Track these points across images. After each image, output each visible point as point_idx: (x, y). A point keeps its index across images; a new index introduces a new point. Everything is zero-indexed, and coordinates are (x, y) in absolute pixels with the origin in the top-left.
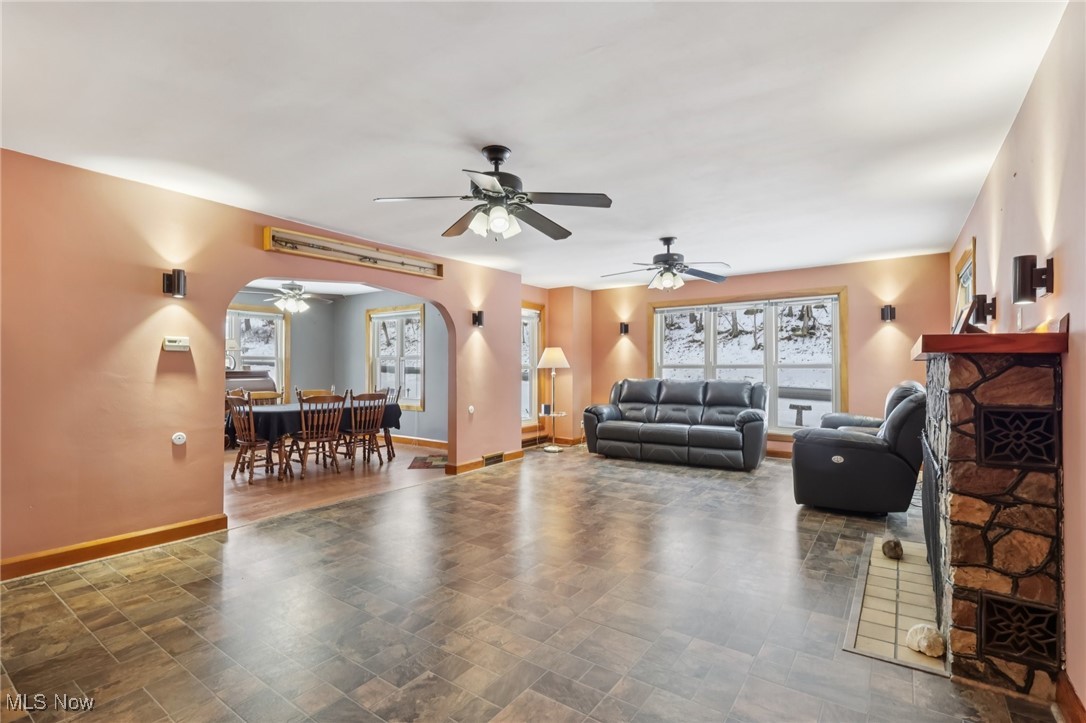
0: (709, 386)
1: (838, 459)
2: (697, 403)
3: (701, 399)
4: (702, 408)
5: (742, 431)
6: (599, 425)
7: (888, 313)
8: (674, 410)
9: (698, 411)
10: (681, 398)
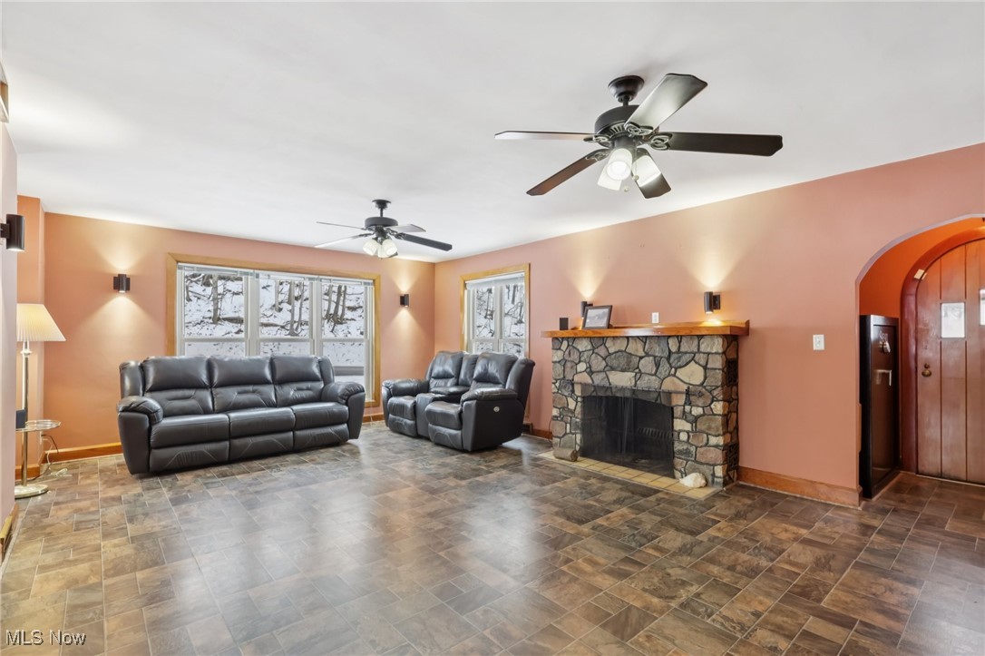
0: (276, 362)
1: (497, 409)
2: (266, 382)
3: (269, 377)
4: (272, 386)
5: (346, 404)
6: (155, 429)
7: (404, 300)
8: (239, 393)
9: (270, 392)
10: (243, 378)
